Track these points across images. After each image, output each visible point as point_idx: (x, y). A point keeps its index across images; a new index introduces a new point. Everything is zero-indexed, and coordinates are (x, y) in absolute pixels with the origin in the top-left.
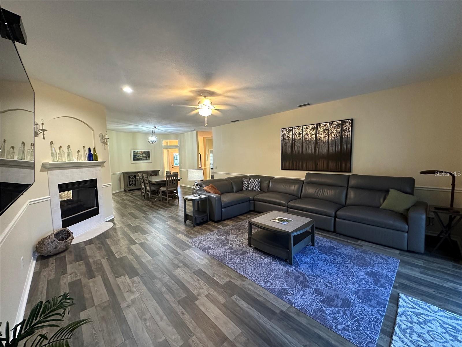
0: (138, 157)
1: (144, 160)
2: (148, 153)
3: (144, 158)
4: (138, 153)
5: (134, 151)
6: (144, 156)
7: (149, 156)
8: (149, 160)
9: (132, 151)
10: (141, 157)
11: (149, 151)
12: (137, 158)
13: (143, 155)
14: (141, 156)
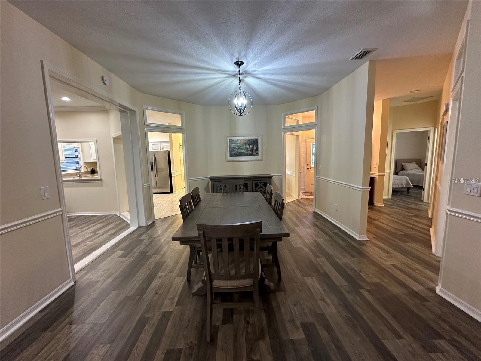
0: (238, 149)
1: (247, 155)
2: (255, 143)
3: (249, 152)
4: (238, 142)
5: (231, 140)
6: (248, 149)
7: (257, 148)
8: (257, 155)
9: (228, 139)
10: (242, 151)
11: (258, 139)
12: (236, 152)
13: (247, 146)
14: (242, 149)
